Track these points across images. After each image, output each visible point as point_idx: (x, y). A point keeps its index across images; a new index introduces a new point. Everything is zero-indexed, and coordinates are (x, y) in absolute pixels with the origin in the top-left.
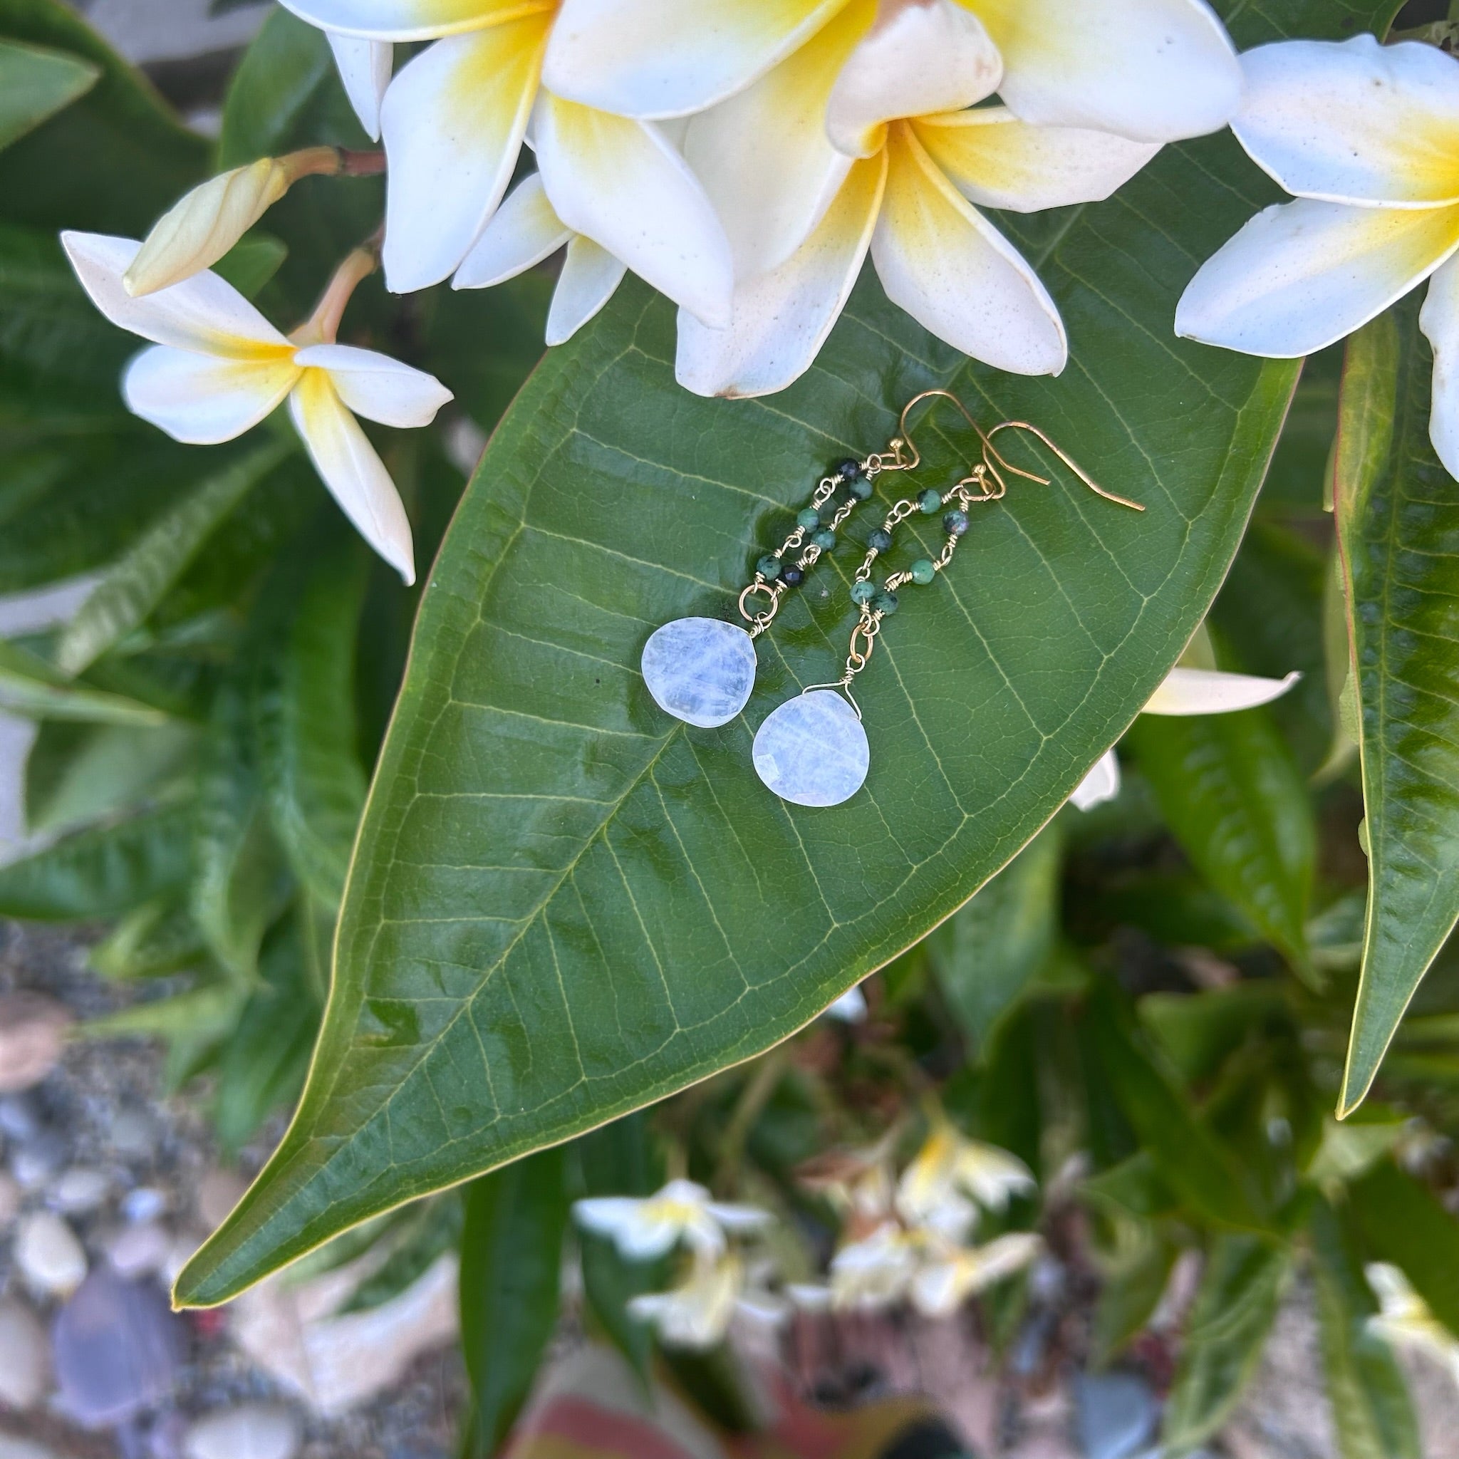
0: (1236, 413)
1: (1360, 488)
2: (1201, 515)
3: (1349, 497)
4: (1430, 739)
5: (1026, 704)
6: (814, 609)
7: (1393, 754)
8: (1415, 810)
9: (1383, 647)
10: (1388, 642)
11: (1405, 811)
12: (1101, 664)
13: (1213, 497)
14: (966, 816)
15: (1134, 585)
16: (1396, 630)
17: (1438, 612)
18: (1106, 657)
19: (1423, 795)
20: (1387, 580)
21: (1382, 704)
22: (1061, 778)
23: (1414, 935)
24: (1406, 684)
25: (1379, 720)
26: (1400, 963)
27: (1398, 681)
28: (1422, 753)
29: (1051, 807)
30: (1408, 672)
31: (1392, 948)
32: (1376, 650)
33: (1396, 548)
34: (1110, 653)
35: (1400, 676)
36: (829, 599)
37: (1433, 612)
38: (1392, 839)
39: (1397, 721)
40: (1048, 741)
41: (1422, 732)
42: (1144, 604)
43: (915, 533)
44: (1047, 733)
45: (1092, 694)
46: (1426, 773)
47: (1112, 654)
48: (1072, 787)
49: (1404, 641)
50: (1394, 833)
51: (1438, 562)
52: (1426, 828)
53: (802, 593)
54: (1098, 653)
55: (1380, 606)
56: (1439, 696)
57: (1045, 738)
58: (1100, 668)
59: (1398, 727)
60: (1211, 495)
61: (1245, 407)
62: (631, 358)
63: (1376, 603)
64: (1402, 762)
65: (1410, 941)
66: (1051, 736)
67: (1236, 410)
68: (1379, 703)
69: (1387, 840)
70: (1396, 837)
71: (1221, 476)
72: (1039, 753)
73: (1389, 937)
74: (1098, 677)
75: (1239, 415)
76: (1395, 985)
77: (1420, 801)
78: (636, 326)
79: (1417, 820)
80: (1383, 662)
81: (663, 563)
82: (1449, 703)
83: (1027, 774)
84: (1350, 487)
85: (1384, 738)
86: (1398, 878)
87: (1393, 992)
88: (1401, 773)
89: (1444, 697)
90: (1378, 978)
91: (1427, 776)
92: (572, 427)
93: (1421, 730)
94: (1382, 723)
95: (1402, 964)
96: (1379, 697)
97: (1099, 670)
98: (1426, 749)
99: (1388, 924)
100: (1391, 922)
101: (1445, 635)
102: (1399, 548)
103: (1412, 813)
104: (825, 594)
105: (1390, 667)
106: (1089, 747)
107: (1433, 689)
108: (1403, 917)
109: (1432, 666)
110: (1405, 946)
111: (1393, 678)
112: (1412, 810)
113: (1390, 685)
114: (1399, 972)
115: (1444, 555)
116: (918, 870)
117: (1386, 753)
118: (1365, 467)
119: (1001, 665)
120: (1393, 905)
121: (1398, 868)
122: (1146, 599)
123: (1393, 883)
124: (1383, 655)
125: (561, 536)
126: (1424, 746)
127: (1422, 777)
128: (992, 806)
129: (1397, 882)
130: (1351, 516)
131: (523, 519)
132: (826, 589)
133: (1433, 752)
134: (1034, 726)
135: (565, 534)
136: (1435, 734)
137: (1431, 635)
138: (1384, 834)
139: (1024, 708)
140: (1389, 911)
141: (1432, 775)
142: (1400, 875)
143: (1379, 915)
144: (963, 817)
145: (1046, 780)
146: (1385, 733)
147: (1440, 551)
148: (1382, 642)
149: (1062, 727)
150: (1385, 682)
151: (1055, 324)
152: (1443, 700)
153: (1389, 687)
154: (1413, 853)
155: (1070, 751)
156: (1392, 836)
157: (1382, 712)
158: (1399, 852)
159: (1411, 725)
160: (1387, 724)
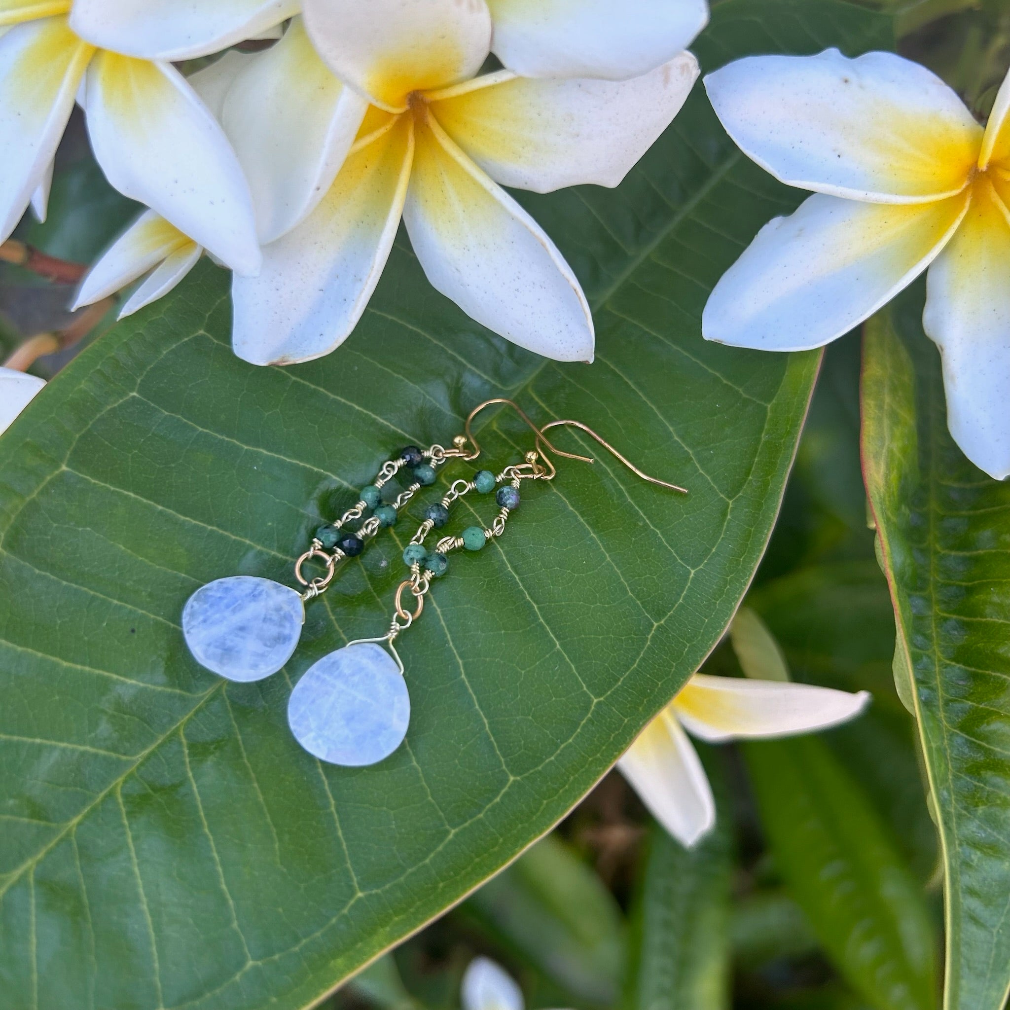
0: (766, 408)
1: (888, 467)
2: (741, 494)
3: (878, 472)
4: (990, 713)
5: (577, 668)
6: (372, 578)
7: (955, 731)
8: (985, 784)
9: (934, 635)
10: (939, 630)
11: (975, 786)
12: (651, 631)
13: (750, 478)
14: (512, 778)
15: (681, 559)
16: (945, 619)
17: (982, 597)
18: (656, 624)
19: (991, 769)
20: (932, 579)
21: (939, 685)
22: (612, 739)
23: (1003, 920)
24: (961, 666)
25: (939, 700)
26: (991, 950)
27: (953, 663)
28: (985, 728)
29: (601, 768)
30: (962, 655)
31: (981, 934)
32: (927, 637)
33: (936, 553)
34: (660, 620)
35: (954, 660)
36: (387, 568)
37: (977, 597)
38: (965, 815)
39: (956, 700)
40: (599, 703)
41: (982, 708)
42: (692, 575)
43: (472, 510)
44: (598, 695)
45: (643, 659)
46: (992, 747)
47: (662, 622)
48: (622, 749)
49: (955, 629)
50: (966, 809)
51: (976, 560)
52: (999, 802)
53: (362, 563)
54: (648, 620)
55: (928, 600)
56: (993, 674)
57: (595, 701)
58: (651, 635)
59: (958, 706)
60: (749, 476)
61: (774, 401)
62: (199, 340)
63: (923, 598)
64: (966, 740)
65: (999, 925)
66: (602, 699)
67: (766, 405)
68: (936, 684)
69: (960, 816)
70: (969, 812)
71: (756, 460)
72: (589, 715)
73: (974, 919)
74: (649, 643)
75: (769, 410)
76: (988, 976)
77: (988, 774)
78: (207, 315)
79: (988, 795)
80: (936, 648)
81: (218, 526)
82: (1005, 679)
83: (577, 736)
84: (877, 464)
85: (945, 716)
86: (976, 856)
87: (987, 984)
88: (966, 751)
89: (998, 674)
90: (969, 968)
91: (993, 751)
92: (132, 390)
93: (981, 706)
94: (941, 703)
95: (994, 952)
96: (936, 679)
97: (649, 637)
98: (988, 724)
99: (973, 907)
100: (972, 904)
101: (991, 617)
102: (939, 552)
103: (983, 788)
104: (384, 564)
105: (943, 652)
106: (641, 709)
107: (987, 668)
108: (988, 900)
109: (983, 644)
110: (995, 931)
111: (948, 662)
112: (982, 785)
113: (945, 668)
114: (991, 961)
115: (981, 552)
116: (456, 835)
117: (948, 731)
118: (890, 451)
119: (552, 629)
120: (976, 885)
121: (975, 845)
122: (693, 572)
123: (972, 861)
124: (935, 641)
125: (108, 485)
126: (986, 721)
127: (988, 752)
128: (540, 768)
129: (976, 861)
130: (882, 490)
131: (66, 462)
132: (385, 560)
133: (995, 726)
134: (585, 689)
135: (112, 484)
136: (995, 709)
137: (979, 619)
138: (955, 808)
139: (574, 671)
140: (971, 892)
141: (998, 749)
142: (978, 853)
143: (960, 894)
144: (508, 780)
145: (596, 742)
146: (945, 711)
147: (977, 549)
148: (933, 631)
149: (613, 689)
150: (940, 666)
151: (575, 290)
152: (999, 678)
153: (944, 670)
154: (989, 830)
155: (621, 714)
156: (964, 812)
157: (940, 692)
158: (974, 829)
159: (970, 703)
160: (947, 703)
